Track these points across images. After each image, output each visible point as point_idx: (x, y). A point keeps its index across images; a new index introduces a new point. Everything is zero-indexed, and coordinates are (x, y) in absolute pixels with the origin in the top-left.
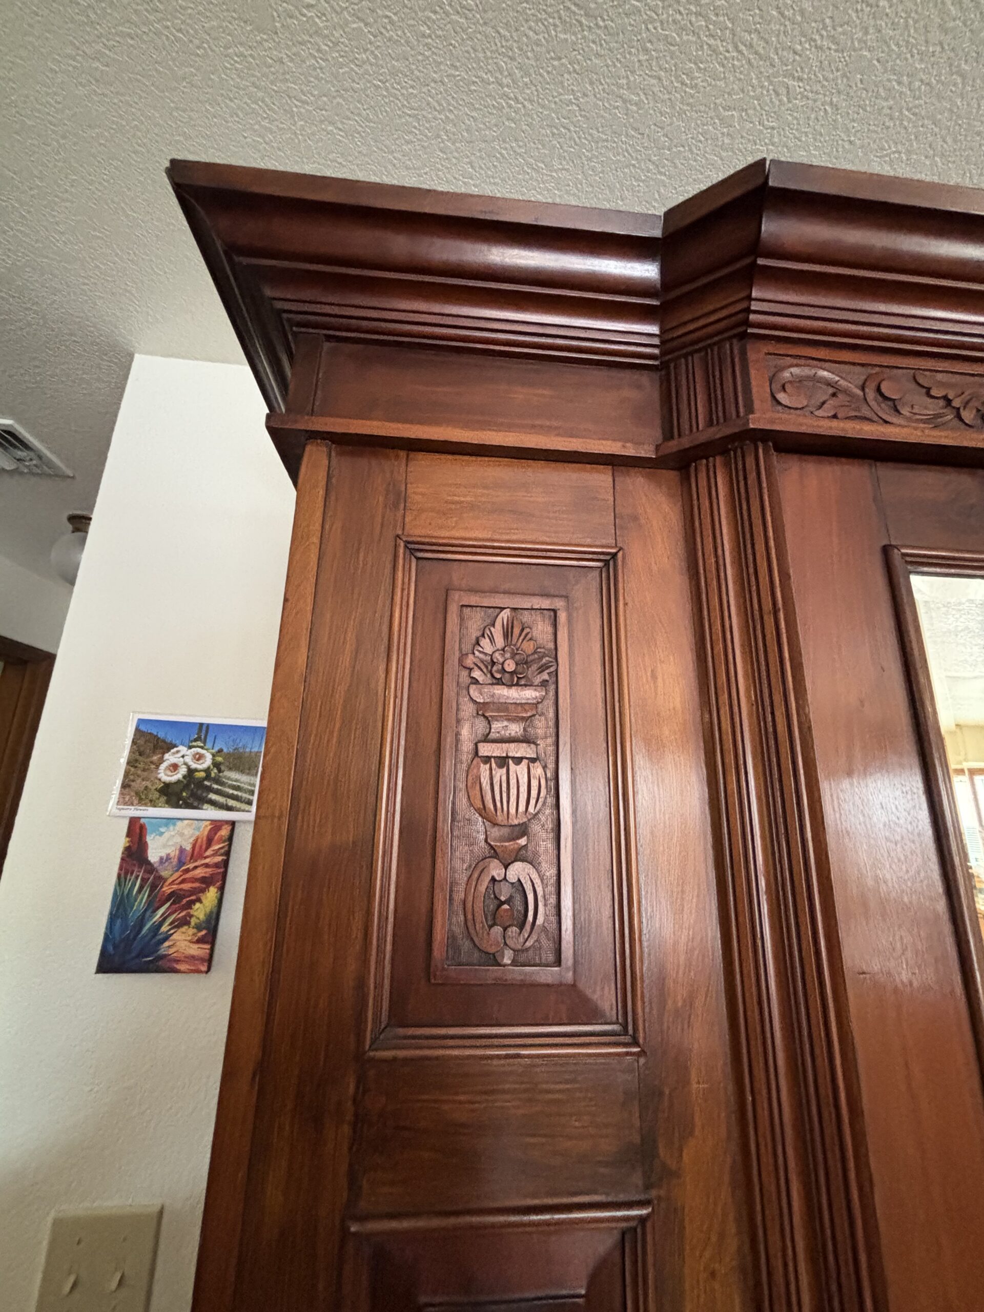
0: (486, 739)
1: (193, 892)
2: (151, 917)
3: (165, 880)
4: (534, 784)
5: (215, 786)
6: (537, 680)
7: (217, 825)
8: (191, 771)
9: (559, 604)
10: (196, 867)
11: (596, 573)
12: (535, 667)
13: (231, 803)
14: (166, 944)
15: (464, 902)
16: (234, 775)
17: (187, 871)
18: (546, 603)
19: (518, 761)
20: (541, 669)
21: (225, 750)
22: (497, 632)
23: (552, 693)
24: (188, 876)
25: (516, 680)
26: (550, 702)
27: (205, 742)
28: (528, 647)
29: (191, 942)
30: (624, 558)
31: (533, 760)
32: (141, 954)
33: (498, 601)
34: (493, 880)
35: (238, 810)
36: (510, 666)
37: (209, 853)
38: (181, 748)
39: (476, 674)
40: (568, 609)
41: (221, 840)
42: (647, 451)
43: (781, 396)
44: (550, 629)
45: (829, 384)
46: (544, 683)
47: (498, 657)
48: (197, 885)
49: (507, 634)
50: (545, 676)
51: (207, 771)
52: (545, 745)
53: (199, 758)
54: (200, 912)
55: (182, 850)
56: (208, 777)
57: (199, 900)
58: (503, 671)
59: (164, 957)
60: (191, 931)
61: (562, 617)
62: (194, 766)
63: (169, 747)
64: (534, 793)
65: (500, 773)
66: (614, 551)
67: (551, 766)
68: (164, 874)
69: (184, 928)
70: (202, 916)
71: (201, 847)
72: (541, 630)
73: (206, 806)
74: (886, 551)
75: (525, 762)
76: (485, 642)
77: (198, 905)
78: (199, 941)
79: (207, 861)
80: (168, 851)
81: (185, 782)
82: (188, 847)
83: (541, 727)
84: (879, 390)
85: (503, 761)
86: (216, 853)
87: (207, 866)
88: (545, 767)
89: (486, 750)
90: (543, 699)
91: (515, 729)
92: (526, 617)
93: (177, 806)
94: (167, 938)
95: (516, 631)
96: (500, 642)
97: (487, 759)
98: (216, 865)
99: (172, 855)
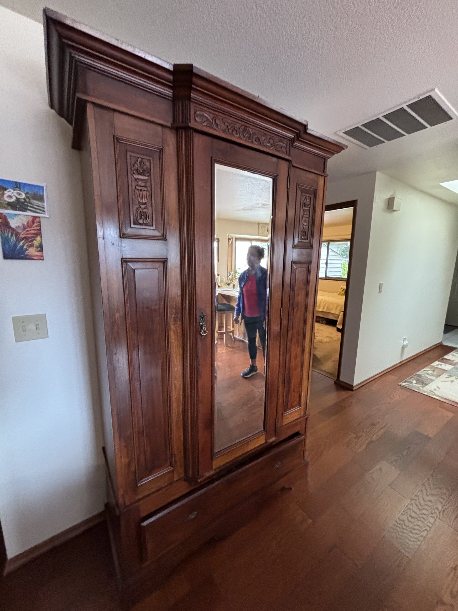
0: (138, 185)
1: (32, 237)
2: (19, 244)
3: (20, 234)
4: (147, 195)
5: (30, 205)
6: (147, 175)
7: (35, 218)
8: (18, 199)
9: (151, 158)
10: (30, 230)
11: (158, 153)
12: (146, 172)
13: (38, 211)
14: (27, 252)
15: (136, 215)
16: (35, 202)
17: (27, 231)
18: (148, 158)
19: (144, 191)
20: (148, 173)
21: (29, 192)
22: (138, 163)
23: (150, 178)
24: (28, 232)
25: (142, 174)
26: (149, 180)
27: (20, 188)
28: (145, 167)
29: (36, 251)
30: (164, 150)
31: (147, 191)
32: (19, 254)
33: (139, 156)
34: (141, 212)
35: (41, 213)
36: (141, 171)
37: (34, 226)
38: (10, 190)
39: (135, 172)
40: (153, 160)
41: (37, 222)
42: (169, 125)
43: (196, 118)
44: (149, 164)
45: (206, 117)
46: (148, 176)
47: (139, 168)
48: (33, 235)
49: (140, 163)
50: (148, 174)
51: (24, 199)
52: (149, 188)
53: (20, 194)
54: (36, 243)
55: (23, 225)
56: (25, 201)
57: (35, 240)
58: (140, 172)
59: (27, 255)
60: (35, 248)
61: (152, 161)
62: (19, 197)
63: (6, 189)
64: (147, 197)
65: (140, 192)
66: (162, 148)
67: (150, 192)
68: (20, 231)
69: (32, 248)
70: (37, 244)
71: (30, 224)
72: (147, 164)
73: (28, 211)
74: (212, 158)
75: (145, 191)
76: (136, 165)
77: (35, 241)
78: (38, 251)
79: (34, 228)
80: (19, 224)
81: (17, 202)
82: (26, 224)
83: (148, 184)
84: (215, 121)
85: (141, 190)
86: (37, 226)
87: (34, 230)
88: (149, 192)
89: (138, 188)
90: (148, 179)
91: (143, 184)
92: (144, 160)
93: (16, 210)
94: (27, 250)
95: (142, 163)
96: (139, 165)
97: (138, 190)
98: (38, 230)
99: (20, 226)
